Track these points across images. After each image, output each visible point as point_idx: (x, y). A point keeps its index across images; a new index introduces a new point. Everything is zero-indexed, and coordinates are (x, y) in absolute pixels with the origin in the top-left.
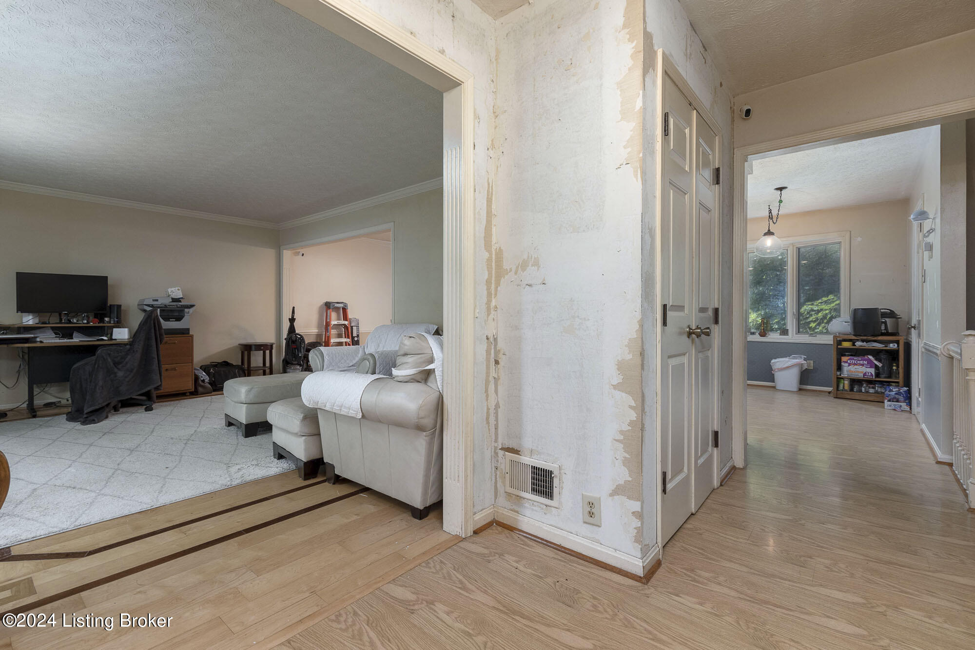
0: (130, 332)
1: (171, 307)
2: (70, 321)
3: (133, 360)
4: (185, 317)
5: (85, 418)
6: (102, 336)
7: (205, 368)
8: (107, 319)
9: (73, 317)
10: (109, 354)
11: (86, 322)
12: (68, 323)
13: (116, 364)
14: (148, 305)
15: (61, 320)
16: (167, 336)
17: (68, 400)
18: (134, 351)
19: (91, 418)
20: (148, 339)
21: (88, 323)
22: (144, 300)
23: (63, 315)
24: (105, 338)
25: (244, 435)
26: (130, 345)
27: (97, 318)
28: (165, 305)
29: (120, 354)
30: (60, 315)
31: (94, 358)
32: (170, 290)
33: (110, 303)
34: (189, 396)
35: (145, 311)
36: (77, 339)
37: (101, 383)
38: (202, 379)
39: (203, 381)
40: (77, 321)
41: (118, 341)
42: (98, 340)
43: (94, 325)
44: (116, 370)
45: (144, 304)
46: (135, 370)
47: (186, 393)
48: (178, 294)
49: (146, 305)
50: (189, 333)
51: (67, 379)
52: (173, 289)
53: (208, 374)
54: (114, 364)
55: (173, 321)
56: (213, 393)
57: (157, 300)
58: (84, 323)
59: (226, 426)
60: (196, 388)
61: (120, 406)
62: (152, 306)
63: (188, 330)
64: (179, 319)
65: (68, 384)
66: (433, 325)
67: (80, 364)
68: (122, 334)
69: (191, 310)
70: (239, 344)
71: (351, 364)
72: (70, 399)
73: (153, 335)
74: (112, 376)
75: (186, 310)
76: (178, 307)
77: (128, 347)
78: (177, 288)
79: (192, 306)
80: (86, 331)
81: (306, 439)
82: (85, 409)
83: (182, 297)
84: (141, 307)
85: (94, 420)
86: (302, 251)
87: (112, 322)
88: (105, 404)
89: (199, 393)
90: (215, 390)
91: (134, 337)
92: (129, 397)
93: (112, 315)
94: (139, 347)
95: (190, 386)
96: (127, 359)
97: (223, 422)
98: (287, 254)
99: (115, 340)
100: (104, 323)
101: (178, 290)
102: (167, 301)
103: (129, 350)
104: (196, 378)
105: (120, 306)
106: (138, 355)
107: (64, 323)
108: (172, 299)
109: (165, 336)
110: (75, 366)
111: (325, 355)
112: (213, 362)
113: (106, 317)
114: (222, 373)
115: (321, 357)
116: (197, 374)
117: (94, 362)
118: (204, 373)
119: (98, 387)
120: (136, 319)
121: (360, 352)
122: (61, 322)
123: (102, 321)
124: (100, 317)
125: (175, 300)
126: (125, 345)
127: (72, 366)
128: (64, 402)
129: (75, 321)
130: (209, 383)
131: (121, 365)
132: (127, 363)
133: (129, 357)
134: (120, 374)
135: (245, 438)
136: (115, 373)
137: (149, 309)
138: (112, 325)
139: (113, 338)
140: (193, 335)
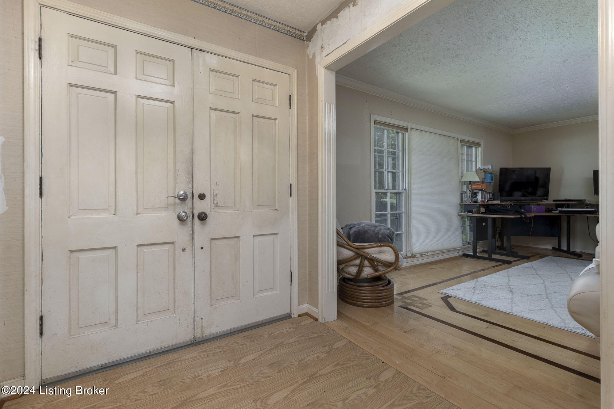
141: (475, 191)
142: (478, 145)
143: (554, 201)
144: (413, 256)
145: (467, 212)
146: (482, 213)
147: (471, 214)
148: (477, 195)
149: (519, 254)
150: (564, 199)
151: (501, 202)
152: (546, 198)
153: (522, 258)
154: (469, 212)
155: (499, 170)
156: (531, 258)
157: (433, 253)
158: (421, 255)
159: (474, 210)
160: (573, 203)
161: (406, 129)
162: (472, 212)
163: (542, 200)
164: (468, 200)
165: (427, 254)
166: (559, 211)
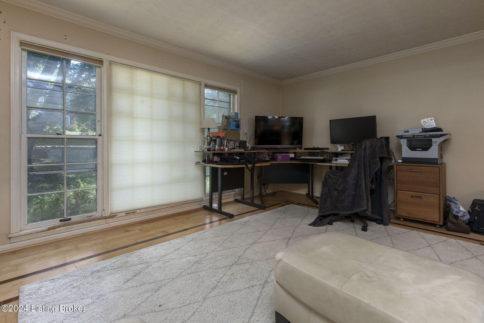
1: (419, 137)
4: (433, 146)
28: (414, 135)
32: (422, 121)
39: (456, 217)
47: (436, 224)
48: (431, 124)
50: (436, 163)
55: (420, 151)
57: (408, 131)
62: (402, 136)
64: (426, 149)
75: (434, 139)
76: (425, 137)
101: (431, 120)
102: (417, 132)
104: (448, 212)
130: (465, 222)
142: (235, 92)
143: (305, 149)
144: (112, 216)
149: (258, 204)
150: (312, 147)
151: (244, 151)
152: (300, 146)
153: (260, 208)
155: (255, 118)
156: (266, 208)
157: (154, 209)
158: (126, 214)
160: (317, 151)
161: (101, 62)
163: (296, 148)
165: (138, 211)
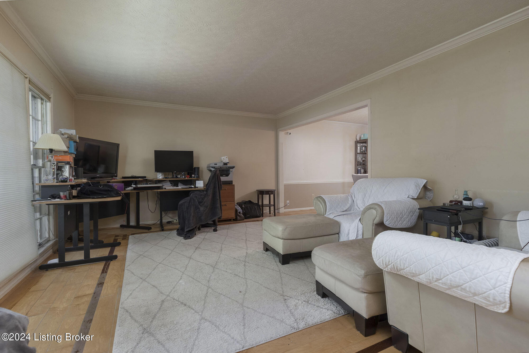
0: (204, 183)
1: (223, 168)
2: (177, 176)
3: (208, 200)
4: (230, 174)
5: (185, 234)
6: (192, 185)
7: (240, 204)
8: (193, 176)
9: (178, 174)
10: (196, 197)
11: (184, 177)
12: (176, 178)
13: (200, 203)
14: (212, 167)
15: (173, 176)
16: (224, 185)
17: (177, 221)
18: (208, 195)
19: (188, 235)
20: (215, 188)
21: (185, 178)
22: (210, 164)
23: (174, 173)
24: (193, 186)
25: (282, 262)
26: (206, 191)
27: (189, 175)
28: (221, 167)
29: (201, 197)
30: (173, 173)
31: (188, 198)
32: (222, 158)
33: (195, 166)
34: (233, 221)
35: (210, 171)
36: (180, 187)
37: (192, 214)
38: (239, 211)
39: (240, 213)
40: (180, 177)
41: (199, 188)
42: (190, 188)
43: (188, 179)
44: (199, 206)
45: (210, 166)
46: (208, 207)
47: (231, 219)
48: (226, 160)
49: (211, 167)
50: (232, 184)
51: (176, 209)
52: (224, 157)
53: (242, 208)
54: (198, 203)
55: (225, 176)
56: (245, 220)
57: (216, 164)
58: (183, 178)
59: (264, 250)
60: (236, 217)
61: (201, 227)
62: (214, 167)
63: (232, 181)
64: (227, 175)
65: (177, 212)
66: (421, 179)
67: (182, 202)
68: (200, 184)
69: (233, 170)
70: (257, 190)
71: (345, 209)
72: (177, 220)
73: (217, 185)
74: (198, 210)
75: (231, 170)
76: (227, 168)
77: (205, 192)
78: (226, 157)
79: (233, 167)
80: (184, 182)
81: (367, 296)
82: (185, 229)
83: (228, 162)
84: (209, 168)
85: (189, 236)
86: (289, 131)
87: (195, 177)
88: (195, 227)
89: (238, 220)
90: (246, 218)
91: (207, 186)
92: (206, 223)
93: (195, 174)
94: (210, 192)
95: (233, 215)
96: (205, 200)
97: (262, 247)
98: (282, 135)
99: (197, 187)
100: (192, 178)
101: (226, 158)
102: (221, 165)
103: (206, 194)
104: (236, 210)
105: (199, 168)
106: (210, 197)
107: (175, 178)
108: (224, 163)
109: (222, 185)
110: (180, 203)
111: (327, 202)
112: (243, 201)
113: (193, 174)
114: (249, 207)
115: (324, 203)
116: (236, 208)
117: (189, 201)
118: (240, 208)
119: (191, 217)
120: (207, 175)
121: (350, 200)
122: (173, 178)
123: (191, 177)
124: (190, 174)
125: (225, 164)
126: (203, 191)
127: (178, 203)
128: (175, 221)
129: (179, 177)
130: (243, 214)
131: (202, 204)
132: (205, 202)
133: (206, 198)
134: (202, 209)
135: (283, 264)
136: (199, 208)
137: (213, 169)
138: (196, 179)
139: (196, 186)
140: (234, 185)
141: (60, 165)
143: (123, 178)
145: (50, 197)
146: (74, 197)
147: (59, 200)
148: (62, 171)
149: (105, 242)
152: (115, 175)
154: (54, 197)
156: (121, 244)
159: (62, 194)
162: (59, 197)
163: (113, 177)
164: (49, 180)
166: (134, 188)
